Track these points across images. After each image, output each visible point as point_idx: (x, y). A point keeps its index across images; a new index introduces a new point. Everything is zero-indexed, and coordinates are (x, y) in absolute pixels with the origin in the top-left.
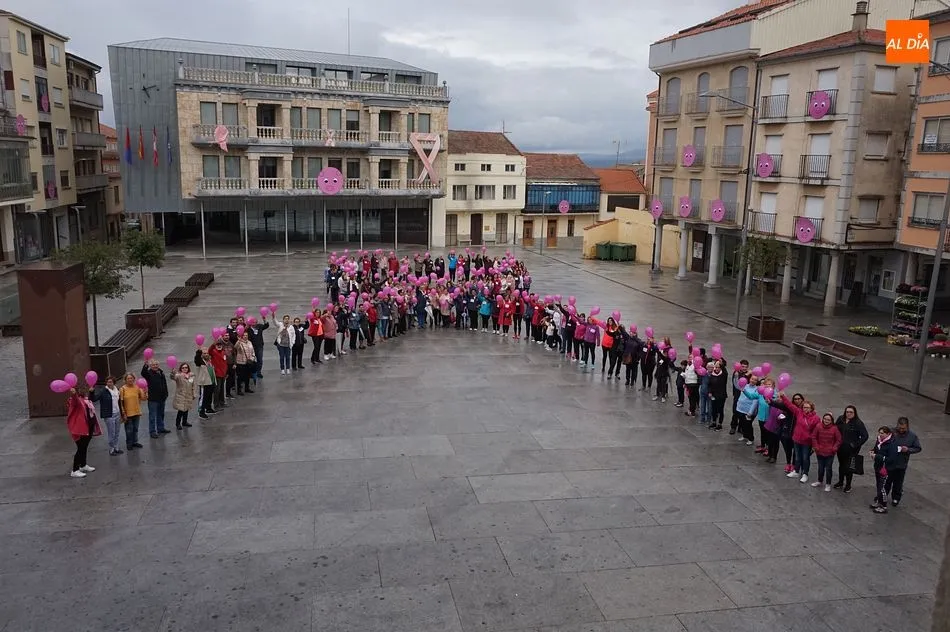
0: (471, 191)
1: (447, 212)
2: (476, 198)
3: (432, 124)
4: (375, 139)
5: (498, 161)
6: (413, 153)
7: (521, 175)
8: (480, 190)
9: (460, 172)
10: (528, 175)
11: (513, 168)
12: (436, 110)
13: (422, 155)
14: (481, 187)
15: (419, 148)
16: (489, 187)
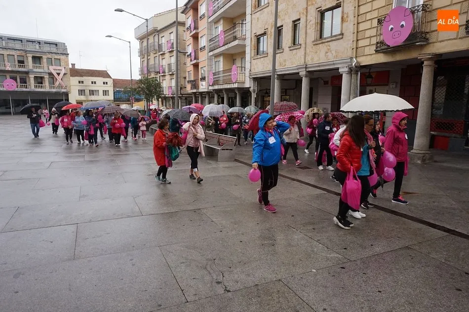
0: (87, 92)
1: (76, 101)
2: (90, 95)
3: (61, 63)
4: (31, 67)
5: (99, 80)
6: (50, 74)
7: (111, 86)
8: (92, 92)
9: (81, 84)
10: (114, 86)
11: (107, 83)
12: (62, 57)
13: (56, 75)
14: (93, 91)
15: (54, 73)
16: (96, 91)
